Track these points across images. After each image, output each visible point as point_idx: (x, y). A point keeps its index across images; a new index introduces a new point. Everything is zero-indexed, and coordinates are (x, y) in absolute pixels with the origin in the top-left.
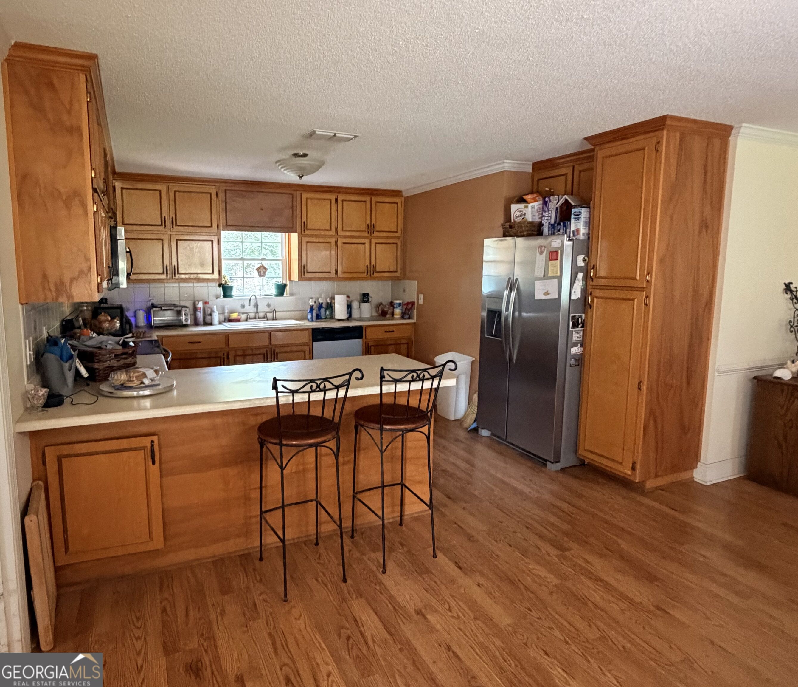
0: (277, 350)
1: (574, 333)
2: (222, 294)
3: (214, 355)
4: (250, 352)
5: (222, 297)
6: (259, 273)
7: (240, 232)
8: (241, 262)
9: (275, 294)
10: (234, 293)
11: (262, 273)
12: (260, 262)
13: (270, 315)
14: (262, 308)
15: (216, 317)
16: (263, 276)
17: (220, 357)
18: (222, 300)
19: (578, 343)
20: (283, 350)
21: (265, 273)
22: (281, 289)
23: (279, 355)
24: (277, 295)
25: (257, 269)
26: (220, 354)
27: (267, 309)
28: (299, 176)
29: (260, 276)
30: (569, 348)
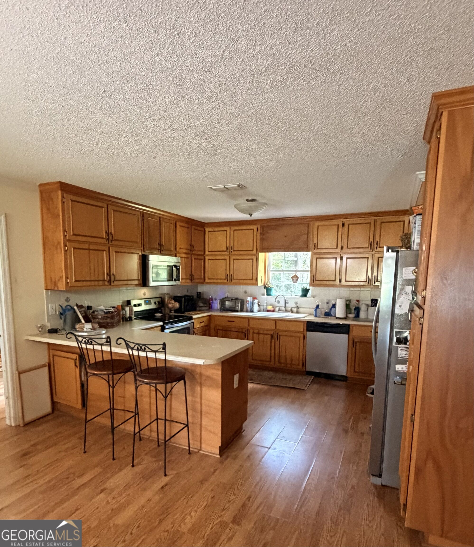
0: (280, 333)
1: (400, 349)
2: (266, 293)
3: (240, 330)
4: (262, 332)
5: (266, 295)
6: (293, 280)
7: (284, 253)
8: (282, 272)
9: (301, 295)
10: (273, 292)
11: (295, 281)
12: (294, 272)
13: (295, 310)
14: (291, 304)
15: (256, 308)
16: (295, 282)
17: (244, 332)
18: (266, 296)
19: (407, 361)
20: (285, 334)
21: (297, 280)
22: (305, 292)
23: (281, 337)
24: (301, 296)
25: (292, 278)
26: (244, 331)
27: (294, 305)
28: (249, 215)
29: (294, 282)
30: (392, 365)
